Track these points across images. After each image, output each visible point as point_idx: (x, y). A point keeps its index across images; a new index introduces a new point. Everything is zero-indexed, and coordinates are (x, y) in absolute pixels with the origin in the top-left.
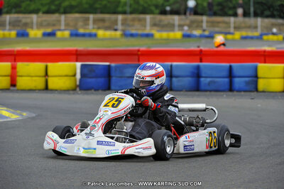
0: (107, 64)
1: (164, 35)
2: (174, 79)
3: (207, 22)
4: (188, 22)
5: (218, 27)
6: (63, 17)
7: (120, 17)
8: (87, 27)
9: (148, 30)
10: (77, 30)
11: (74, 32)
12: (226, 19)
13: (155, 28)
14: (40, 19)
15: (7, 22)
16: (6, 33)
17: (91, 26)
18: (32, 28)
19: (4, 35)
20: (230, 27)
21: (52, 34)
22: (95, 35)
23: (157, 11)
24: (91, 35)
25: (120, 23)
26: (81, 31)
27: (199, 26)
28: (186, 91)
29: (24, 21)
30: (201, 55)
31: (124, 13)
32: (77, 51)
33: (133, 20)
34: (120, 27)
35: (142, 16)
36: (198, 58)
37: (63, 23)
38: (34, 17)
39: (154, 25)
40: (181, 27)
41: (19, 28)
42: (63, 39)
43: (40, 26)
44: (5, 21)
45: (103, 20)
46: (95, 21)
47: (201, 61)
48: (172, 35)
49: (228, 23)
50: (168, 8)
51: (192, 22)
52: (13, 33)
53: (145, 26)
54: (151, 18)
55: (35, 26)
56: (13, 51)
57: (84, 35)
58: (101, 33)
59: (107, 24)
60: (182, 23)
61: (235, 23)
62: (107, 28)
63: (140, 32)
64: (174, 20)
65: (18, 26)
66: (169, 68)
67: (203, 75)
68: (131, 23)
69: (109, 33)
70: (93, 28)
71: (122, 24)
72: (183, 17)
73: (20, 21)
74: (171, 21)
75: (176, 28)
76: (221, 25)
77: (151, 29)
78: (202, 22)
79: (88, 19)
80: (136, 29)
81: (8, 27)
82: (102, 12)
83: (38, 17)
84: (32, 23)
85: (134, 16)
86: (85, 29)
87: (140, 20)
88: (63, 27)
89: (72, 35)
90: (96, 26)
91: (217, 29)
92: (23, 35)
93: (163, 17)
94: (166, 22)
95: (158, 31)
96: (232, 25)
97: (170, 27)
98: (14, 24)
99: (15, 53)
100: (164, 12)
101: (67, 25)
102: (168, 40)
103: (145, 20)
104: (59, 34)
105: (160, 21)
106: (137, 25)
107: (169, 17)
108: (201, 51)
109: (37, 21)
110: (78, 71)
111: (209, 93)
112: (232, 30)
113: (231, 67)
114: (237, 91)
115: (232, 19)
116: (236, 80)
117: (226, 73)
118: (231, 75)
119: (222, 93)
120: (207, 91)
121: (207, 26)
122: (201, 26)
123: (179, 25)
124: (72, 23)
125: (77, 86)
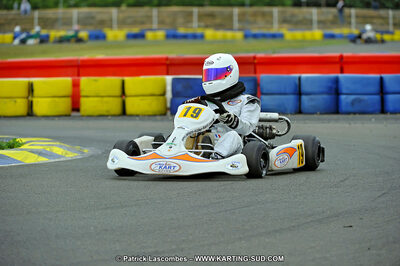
1: (298, 35)
2: (304, 98)
3: (357, 17)
4: (330, 17)
6: (155, 12)
7: (236, 11)
8: (190, 25)
9: (275, 29)
10: (176, 29)
11: (172, 32)
12: (382, 12)
13: (286, 25)
14: (121, 15)
15: (75, 19)
17: (195, 24)
18: (111, 27)
20: (388, 24)
21: (141, 36)
22: (202, 36)
23: (290, 2)
24: (195, 37)
25: (236, 18)
26: (182, 31)
27: (346, 22)
28: (321, 114)
29: (99, 17)
30: (342, 63)
31: (242, 5)
32: (167, 59)
33: (255, 14)
34: (236, 25)
35: (266, 9)
36: (338, 67)
37: (155, 19)
38: (114, 11)
39: (284, 21)
40: (322, 23)
41: (91, 28)
42: (156, 43)
43: (122, 23)
44: (71, 18)
45: (212, 15)
46: (201, 17)
47: (342, 72)
48: (308, 35)
49: (386, 19)
52: (83, 34)
53: (272, 23)
54: (279, 12)
55: (115, 25)
57: (185, 37)
58: (209, 33)
59: (218, 21)
60: (323, 18)
61: (394, 18)
62: (218, 27)
63: (265, 31)
64: (311, 14)
65: (91, 24)
66: (297, 81)
67: (344, 91)
68: (252, 19)
69: (220, 34)
70: (199, 27)
71: (240, 21)
72: (325, 10)
73: (93, 18)
74: (308, 17)
75: (315, 25)
76: (375, 21)
77: (280, 28)
78: (350, 17)
79: (190, 14)
80: (260, 28)
82: (212, 4)
83: (118, 12)
84: (111, 20)
85: (255, 9)
86: (187, 27)
87: (264, 14)
88: (155, 26)
89: (168, 36)
90: (202, 24)
92: (99, 37)
93: (296, 10)
94: (300, 17)
95: (289, 30)
96: (391, 21)
97: (306, 24)
98: (84, 22)
99: (80, 63)
100: (297, 4)
101: (161, 22)
102: (303, 43)
103: (271, 14)
104: (150, 35)
105: (293, 15)
106: (260, 21)
107: (305, 10)
108: (341, 57)
109: (118, 17)
110: (169, 88)
111: (351, 116)
112: (391, 28)
113: (381, 78)
114: (392, 113)
115: (391, 13)
116: (390, 98)
117: (376, 88)
118: (382, 90)
119: (370, 116)
120: (349, 113)
121: (357, 23)
122: (350, 23)
123: (319, 22)
124: (168, 20)
125: (167, 109)
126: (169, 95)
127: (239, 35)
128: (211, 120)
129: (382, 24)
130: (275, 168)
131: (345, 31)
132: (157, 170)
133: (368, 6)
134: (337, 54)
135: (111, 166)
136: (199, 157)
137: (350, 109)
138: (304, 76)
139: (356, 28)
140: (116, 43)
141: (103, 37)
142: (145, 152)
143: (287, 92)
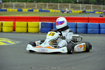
0: (52, 22)
1: (76, 11)
2: (77, 29)
3: (92, 7)
4: (85, 7)
5: (97, 9)
6: (36, 4)
7: (59, 4)
8: (46, 8)
11: (41, 10)
12: (100, 6)
13: (72, 9)
14: (27, 5)
15: (14, 5)
16: (13, 10)
18: (24, 8)
19: (12, 10)
20: (101, 9)
21: (32, 11)
22: (49, 11)
23: (74, 2)
24: (47, 11)
25: (58, 6)
26: (43, 9)
27: (89, 8)
28: (82, 34)
29: (21, 5)
30: (88, 20)
31: (61, 3)
32: (40, 17)
33: (64, 5)
34: (59, 8)
35: (67, 4)
36: (87, 21)
37: (36, 6)
38: (25, 3)
39: (72, 7)
41: (19, 8)
42: (36, 13)
43: (27, 7)
44: (13, 5)
45: (52, 5)
46: (49, 6)
47: (88, 22)
49: (100, 7)
50: (78, 1)
51: (87, 7)
52: (16, 10)
54: (71, 5)
55: (25, 7)
56: (15, 17)
57: (44, 11)
58: (51, 10)
59: (53, 7)
60: (83, 7)
61: (103, 7)
62: (53, 9)
64: (80, 6)
65: (18, 7)
66: (76, 24)
67: (89, 27)
68: (63, 7)
69: (54, 11)
70: (48, 8)
71: (59, 7)
72: (83, 5)
73: (19, 5)
74: (79, 6)
75: (81, 9)
76: (97, 8)
78: (90, 7)
79: (46, 5)
81: (14, 7)
82: (52, 2)
83: (26, 4)
84: (24, 6)
85: (64, 4)
87: (66, 5)
88: (36, 8)
89: (39, 11)
90: (49, 8)
91: (96, 10)
92: (20, 10)
93: (76, 5)
94: (77, 7)
95: (73, 10)
96: (102, 8)
98: (16, 6)
99: (15, 18)
100: (76, 3)
101: (38, 7)
104: (34, 10)
105: (74, 6)
107: (78, 4)
108: (88, 18)
109: (26, 5)
110: (40, 25)
111: (91, 34)
112: (102, 10)
113: (99, 24)
114: (102, 34)
115: (102, 6)
116: (102, 30)
117: (98, 27)
118: (99, 27)
119: (96, 35)
120: (90, 34)
121: (92, 8)
122: (90, 9)
123: (82, 8)
124: (40, 6)
125: (39, 31)
126: (40, 27)
127: (59, 11)
128: (57, 36)
129: (99, 9)
130: (76, 51)
131: (89, 11)
132: (40, 51)
133: (95, 4)
134: (87, 17)
135: (28, 49)
136: (53, 47)
137: (90, 32)
138: (78, 23)
139: (92, 10)
140: (25, 12)
141: (22, 11)
142: (37, 45)
143: (73, 27)
